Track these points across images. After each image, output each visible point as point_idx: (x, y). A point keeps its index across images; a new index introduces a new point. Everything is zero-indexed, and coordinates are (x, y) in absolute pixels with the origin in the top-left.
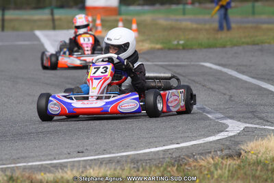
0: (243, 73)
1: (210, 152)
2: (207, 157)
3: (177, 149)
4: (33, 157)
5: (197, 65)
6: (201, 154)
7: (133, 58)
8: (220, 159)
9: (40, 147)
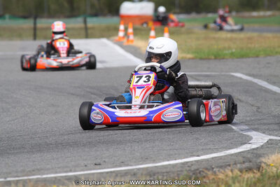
0: (274, 83)
1: (229, 165)
2: (227, 170)
3: (197, 161)
4: (48, 169)
5: (227, 76)
6: (221, 167)
7: (176, 67)
8: (239, 173)
9: (57, 159)
